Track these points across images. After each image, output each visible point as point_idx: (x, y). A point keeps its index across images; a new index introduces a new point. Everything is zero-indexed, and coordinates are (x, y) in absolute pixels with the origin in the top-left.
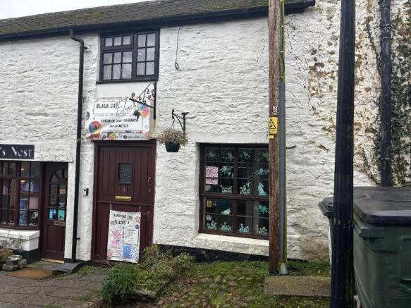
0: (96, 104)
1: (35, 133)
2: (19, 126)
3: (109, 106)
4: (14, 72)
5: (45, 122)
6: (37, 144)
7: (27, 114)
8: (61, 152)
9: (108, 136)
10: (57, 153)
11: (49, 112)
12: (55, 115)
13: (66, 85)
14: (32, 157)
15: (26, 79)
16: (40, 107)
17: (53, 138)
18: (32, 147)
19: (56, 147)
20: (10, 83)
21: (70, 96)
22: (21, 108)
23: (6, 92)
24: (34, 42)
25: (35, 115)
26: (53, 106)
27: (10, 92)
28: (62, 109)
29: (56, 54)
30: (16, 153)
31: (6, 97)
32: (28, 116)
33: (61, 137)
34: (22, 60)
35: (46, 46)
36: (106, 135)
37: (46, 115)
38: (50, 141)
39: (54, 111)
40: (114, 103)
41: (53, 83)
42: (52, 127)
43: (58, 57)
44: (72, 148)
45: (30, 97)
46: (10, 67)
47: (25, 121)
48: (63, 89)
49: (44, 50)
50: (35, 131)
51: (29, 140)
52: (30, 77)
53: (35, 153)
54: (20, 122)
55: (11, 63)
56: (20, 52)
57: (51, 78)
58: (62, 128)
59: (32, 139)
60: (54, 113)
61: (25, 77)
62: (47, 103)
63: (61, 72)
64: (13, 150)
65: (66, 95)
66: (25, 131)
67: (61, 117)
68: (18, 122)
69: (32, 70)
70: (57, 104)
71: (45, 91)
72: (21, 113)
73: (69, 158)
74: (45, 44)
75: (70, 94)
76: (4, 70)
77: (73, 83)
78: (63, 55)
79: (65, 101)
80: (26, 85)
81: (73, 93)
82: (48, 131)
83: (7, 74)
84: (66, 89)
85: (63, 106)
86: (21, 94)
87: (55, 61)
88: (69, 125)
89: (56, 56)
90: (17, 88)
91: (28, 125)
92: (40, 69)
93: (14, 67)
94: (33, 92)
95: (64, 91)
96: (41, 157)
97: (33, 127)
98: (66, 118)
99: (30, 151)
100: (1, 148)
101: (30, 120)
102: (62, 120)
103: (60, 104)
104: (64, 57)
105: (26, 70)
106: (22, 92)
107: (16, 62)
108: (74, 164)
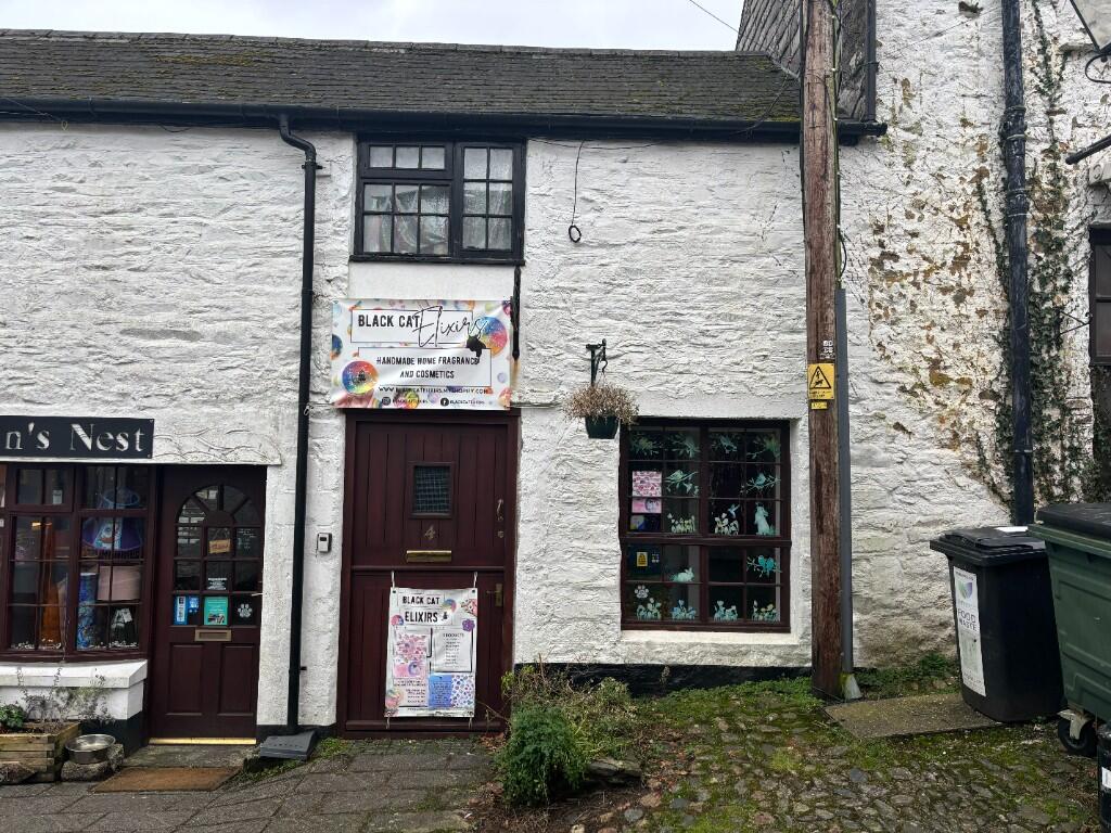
0: (357, 313)
1: (155, 386)
2: (99, 366)
3: (395, 321)
4: (73, 212)
5: (192, 357)
6: (161, 417)
7: (124, 332)
8: (241, 439)
9: (396, 400)
10: (231, 442)
11: (201, 328)
12: (223, 337)
13: (257, 260)
14: (148, 452)
15: (118, 235)
16: (171, 316)
17: (216, 400)
18: (147, 426)
19: (228, 425)
20: (61, 242)
21: (268, 288)
22: (103, 315)
23: (48, 264)
24: (144, 132)
25: (153, 335)
26: (215, 313)
27: (59, 265)
28: (244, 324)
29: (222, 172)
30: (88, 442)
31: (48, 278)
32: (127, 339)
33: (242, 399)
34: (99, 177)
35: (185, 147)
36: (391, 395)
37: (191, 336)
38: (206, 409)
39: (220, 326)
40: (406, 315)
41: (211, 252)
42: (212, 370)
43: (228, 183)
44: (277, 428)
45: (136, 286)
46: (58, 194)
47: (119, 351)
48: (246, 270)
49: (179, 159)
50: (157, 381)
51: (134, 404)
52: (132, 229)
53: (156, 443)
54: (101, 353)
55: (60, 184)
56: (94, 156)
57: (204, 237)
58: (244, 372)
59: (146, 402)
60: (219, 333)
61: (118, 228)
62: (195, 303)
63: (239, 223)
64: (80, 432)
65: (256, 286)
66: (119, 380)
67: (243, 345)
68: (93, 354)
69: (139, 210)
70: (228, 309)
71: (186, 271)
72: (102, 328)
73: (270, 454)
74: (185, 143)
75: (268, 284)
76: (37, 203)
77: (275, 255)
78: (242, 177)
79: (251, 300)
80: (119, 251)
81: (279, 280)
82: (200, 380)
83: (48, 215)
84: (255, 269)
85: (248, 314)
86: (101, 273)
87: (218, 193)
88: (267, 366)
89: (221, 178)
90: (86, 258)
91: (132, 362)
92: (166, 210)
93: (72, 196)
94: (144, 271)
95: (249, 273)
96: (176, 451)
97: (146, 367)
98: (256, 347)
99: (138, 434)
100: (31, 426)
101: (136, 350)
102: (246, 352)
103: (238, 309)
104: (247, 185)
105: (117, 207)
106: (104, 268)
107: (81, 182)
108: (284, 472)
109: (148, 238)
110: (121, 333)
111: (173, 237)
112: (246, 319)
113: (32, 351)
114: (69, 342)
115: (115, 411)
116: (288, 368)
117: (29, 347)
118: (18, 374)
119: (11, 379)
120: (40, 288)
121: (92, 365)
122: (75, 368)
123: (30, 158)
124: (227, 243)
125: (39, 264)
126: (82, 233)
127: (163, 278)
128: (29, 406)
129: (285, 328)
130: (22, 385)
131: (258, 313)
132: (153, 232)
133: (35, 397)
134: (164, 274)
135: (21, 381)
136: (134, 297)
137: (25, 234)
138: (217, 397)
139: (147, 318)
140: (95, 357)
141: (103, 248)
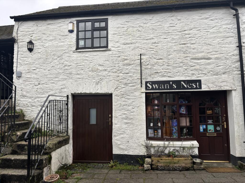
1: (200, 72)
2: (186, 67)
4: (175, 31)
5: (209, 64)
6: (203, 79)
8: (225, 84)
10: (222, 84)
11: (211, 56)
12: (217, 58)
13: (223, 39)
14: (200, 88)
15: (187, 36)
16: (203, 54)
17: (217, 74)
18: (200, 81)
19: (220, 80)
20: (173, 39)
21: (227, 46)
22: (186, 55)
23: (171, 44)
25: (198, 59)
26: (214, 53)
27: (174, 44)
28: (222, 55)
29: (211, 18)
30: (186, 86)
31: (171, 47)
32: (193, 60)
33: (224, 73)
34: (180, 23)
35: (201, 13)
37: (209, 59)
38: (214, 76)
39: (216, 56)
41: (211, 38)
42: (215, 67)
43: (213, 21)
44: (234, 80)
45: (193, 48)
46: (171, 28)
47: (191, 64)
48: (221, 42)
49: (200, 16)
50: (201, 70)
51: (196, 76)
52: (190, 34)
53: (203, 86)
54: (186, 64)
55: (171, 25)
56: (179, 18)
57: (209, 34)
58: (224, 67)
59: (199, 76)
60: (216, 57)
61: (186, 34)
62: (208, 51)
63: (217, 30)
64: (183, 84)
65: (224, 46)
66: (191, 70)
67: (222, 60)
68: (184, 64)
69: (191, 30)
70: (217, 51)
71: (205, 43)
72: (186, 58)
73: (233, 87)
74: (201, 12)
75: (227, 45)
76: (166, 30)
77: (228, 37)
78: (217, 19)
79: (223, 49)
80: (188, 40)
81: (229, 44)
82: (212, 69)
83: (169, 33)
84: (223, 41)
85: (223, 52)
86: (183, 45)
87: (211, 23)
88: (230, 65)
89: (211, 20)
90: (179, 42)
91: (194, 66)
92: (198, 29)
93: (174, 28)
94: (194, 44)
95: (222, 42)
96: (208, 87)
97: (198, 67)
98: (226, 60)
99: (198, 84)
100: (171, 83)
101: (195, 63)
102: (224, 62)
103: (220, 51)
104: (218, 21)
105: (186, 29)
106: (185, 44)
107: (176, 24)
108: (237, 91)
109: (194, 36)
110: (191, 59)
111: (201, 35)
112: (222, 54)
113: (169, 65)
114: (178, 62)
115: (191, 78)
116: (235, 65)
117: (169, 64)
118: (166, 70)
119: (165, 72)
120: (170, 50)
121: (184, 67)
122: (180, 68)
123: (163, 20)
124: (215, 35)
125: (168, 44)
126: (178, 36)
127: (199, 45)
128: (170, 78)
129: (234, 55)
130: (167, 73)
131: (225, 52)
132: (195, 35)
133: (171, 76)
134: (199, 44)
135: (167, 72)
136: (193, 50)
137: (164, 38)
138: (217, 73)
139: (196, 55)
140: (185, 65)
141: (184, 39)
